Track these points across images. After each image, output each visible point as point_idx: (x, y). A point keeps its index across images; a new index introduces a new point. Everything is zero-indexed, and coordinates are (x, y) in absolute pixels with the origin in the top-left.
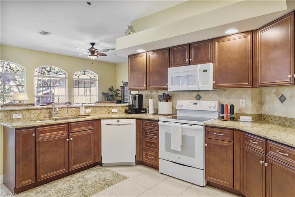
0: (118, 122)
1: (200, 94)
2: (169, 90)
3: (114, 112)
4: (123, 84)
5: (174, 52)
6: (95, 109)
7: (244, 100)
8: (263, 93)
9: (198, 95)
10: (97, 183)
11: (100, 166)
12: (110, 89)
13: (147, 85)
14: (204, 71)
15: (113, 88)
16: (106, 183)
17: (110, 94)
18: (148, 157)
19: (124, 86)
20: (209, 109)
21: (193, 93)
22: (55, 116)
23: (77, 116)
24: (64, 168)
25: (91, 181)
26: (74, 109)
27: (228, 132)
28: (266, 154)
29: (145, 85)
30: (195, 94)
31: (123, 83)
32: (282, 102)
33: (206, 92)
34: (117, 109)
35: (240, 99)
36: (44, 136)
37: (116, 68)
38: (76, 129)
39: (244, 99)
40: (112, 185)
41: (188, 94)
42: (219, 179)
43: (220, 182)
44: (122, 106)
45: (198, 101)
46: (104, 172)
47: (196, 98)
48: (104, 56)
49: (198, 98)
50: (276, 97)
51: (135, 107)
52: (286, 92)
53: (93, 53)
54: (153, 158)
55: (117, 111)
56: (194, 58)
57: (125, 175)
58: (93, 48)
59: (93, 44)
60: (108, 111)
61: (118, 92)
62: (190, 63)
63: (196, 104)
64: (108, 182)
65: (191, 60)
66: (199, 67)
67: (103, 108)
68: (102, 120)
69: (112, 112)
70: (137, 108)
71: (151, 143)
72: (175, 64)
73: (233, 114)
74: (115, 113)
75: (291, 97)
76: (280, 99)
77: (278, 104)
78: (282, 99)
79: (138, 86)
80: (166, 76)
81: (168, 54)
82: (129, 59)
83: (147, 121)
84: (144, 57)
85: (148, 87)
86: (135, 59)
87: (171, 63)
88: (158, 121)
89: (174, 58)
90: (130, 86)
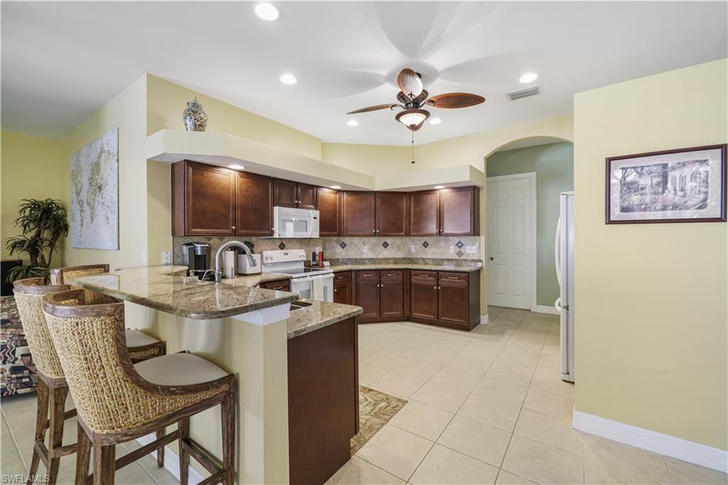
1: (285, 243)
5: (279, 186)
9: (282, 243)
13: (236, 228)
14: (314, 218)
20: (299, 259)
21: (276, 241)
28: (380, 280)
29: (234, 227)
30: (279, 243)
41: (271, 242)
45: (284, 250)
47: (280, 246)
49: (282, 246)
50: (336, 244)
52: (346, 240)
56: (301, 200)
62: (297, 206)
63: (287, 254)
65: (299, 202)
72: (280, 202)
75: (351, 243)
76: (341, 245)
77: (339, 249)
78: (343, 245)
79: (215, 228)
80: (269, 216)
81: (272, 186)
82: (190, 170)
83: (272, 284)
84: (230, 177)
85: (237, 231)
86: (205, 173)
87: (276, 200)
88: (289, 279)
89: (279, 194)
90: (193, 227)
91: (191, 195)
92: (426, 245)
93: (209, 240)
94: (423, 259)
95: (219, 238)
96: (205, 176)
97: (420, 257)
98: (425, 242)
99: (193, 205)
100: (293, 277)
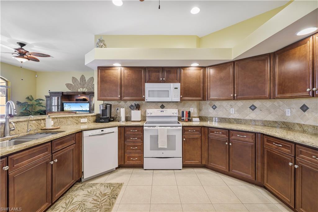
0: (102, 132)
1: (164, 104)
2: (146, 101)
3: (83, 123)
4: (50, 94)
5: (149, 71)
6: (60, 121)
7: (193, 109)
8: (200, 104)
9: (162, 105)
10: (99, 201)
11: (79, 182)
12: (28, 98)
13: (121, 96)
14: (175, 88)
15: (32, 97)
16: (109, 196)
17: (29, 104)
18: (131, 159)
19: (51, 96)
20: (172, 115)
21: (158, 103)
22: (10, 135)
23: (40, 131)
24: (47, 202)
25: (89, 203)
26: (34, 122)
27: (199, 129)
28: (229, 138)
29: (119, 96)
30: (160, 104)
31: (49, 92)
32: (214, 109)
33: (169, 103)
34: (86, 119)
35: (190, 108)
36: (21, 166)
37: (36, 76)
38: (60, 147)
39: (192, 107)
40: (117, 196)
41: (154, 104)
42: (192, 160)
43: (193, 162)
44: (92, 116)
45: (163, 109)
46: (92, 187)
47: (161, 107)
48: (35, 61)
49: (163, 107)
50: (210, 106)
51: (107, 116)
52: (217, 103)
53: (22, 54)
54: (137, 159)
55: (86, 121)
56: (166, 78)
57: (119, 182)
58: (21, 49)
59: (22, 45)
60: (76, 122)
61: (41, 102)
62: (163, 82)
63: (163, 111)
64: (110, 196)
65: (164, 79)
66: (172, 85)
67: (71, 119)
68: (84, 132)
69: (81, 122)
70: (109, 117)
71: (134, 146)
72: (150, 80)
73: (190, 117)
74: (85, 123)
75: (220, 106)
76: (212, 107)
77: (211, 110)
78: (214, 107)
79: (110, 97)
80: (142, 89)
81: (144, 72)
82: (99, 71)
83: (129, 128)
84: (118, 71)
85: (122, 98)
86: (107, 71)
87: (147, 79)
88: (143, 126)
89: (149, 76)
90: (100, 97)
91: (99, 82)
92: (304, 108)
93: (120, 103)
94: (300, 125)
95: (124, 102)
96: (106, 72)
97: (296, 121)
98: (304, 106)
99: (101, 86)
100: (144, 126)
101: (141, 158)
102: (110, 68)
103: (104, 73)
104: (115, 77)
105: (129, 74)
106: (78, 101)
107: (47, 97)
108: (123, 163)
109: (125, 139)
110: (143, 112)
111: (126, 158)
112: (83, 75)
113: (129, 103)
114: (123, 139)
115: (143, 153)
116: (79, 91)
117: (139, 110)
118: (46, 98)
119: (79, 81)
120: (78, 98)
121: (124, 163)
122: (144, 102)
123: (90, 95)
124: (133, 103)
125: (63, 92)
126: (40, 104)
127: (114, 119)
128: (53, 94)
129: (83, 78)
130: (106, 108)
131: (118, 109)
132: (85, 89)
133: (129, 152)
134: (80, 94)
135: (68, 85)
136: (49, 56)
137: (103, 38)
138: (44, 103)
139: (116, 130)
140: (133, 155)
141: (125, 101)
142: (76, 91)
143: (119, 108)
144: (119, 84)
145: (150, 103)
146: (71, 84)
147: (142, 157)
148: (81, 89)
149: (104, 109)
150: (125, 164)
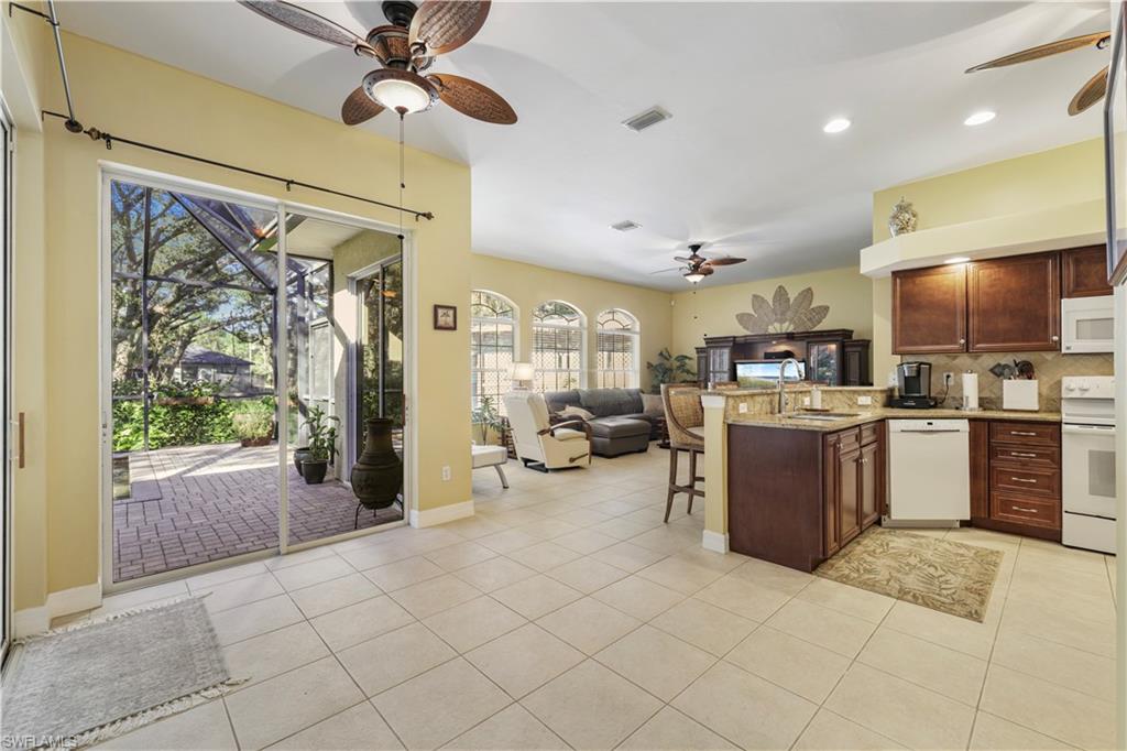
0: (931, 426)
2: (1063, 351)
3: (864, 405)
4: (706, 343)
12: (661, 354)
13: (967, 341)
17: (664, 365)
18: (1015, 508)
19: (708, 347)
29: (963, 341)
31: (705, 339)
34: (870, 398)
44: (881, 391)
51: (920, 393)
53: (696, 267)
54: (1034, 511)
55: (869, 403)
58: (695, 256)
59: (695, 248)
60: (849, 402)
69: (859, 403)
70: (926, 396)
71: (1026, 476)
72: (1082, 289)
74: (866, 406)
80: (1046, 318)
81: (1054, 267)
82: (898, 281)
83: (1007, 424)
84: (959, 273)
85: (971, 346)
86: (918, 280)
87: (1069, 286)
88: (1059, 424)
89: (1077, 276)
90: (901, 345)
91: (898, 309)
93: (954, 360)
95: (975, 357)
96: (917, 282)
99: (901, 320)
100: (1064, 421)
101: (1054, 510)
102: (932, 271)
103: (911, 286)
104: (946, 293)
105: (995, 280)
106: (771, 357)
107: (699, 350)
108: (983, 515)
109: (992, 453)
110: (1047, 386)
111: (996, 503)
112: (780, 287)
113: (989, 361)
114: (984, 451)
115: (1061, 499)
116: (771, 330)
117: (1030, 378)
118: (698, 352)
119: (771, 303)
120: (771, 350)
121: (989, 515)
122: (1049, 356)
123: (810, 340)
124: (1007, 359)
125: (735, 337)
126: (682, 367)
127: (936, 403)
128: (714, 343)
129: (781, 293)
130: (919, 371)
131: (948, 377)
132: (787, 324)
133: (1004, 488)
134: (774, 339)
135: (742, 318)
136: (745, 260)
137: (907, 200)
138: (693, 365)
139: (964, 425)
140: (1020, 498)
141: (977, 354)
142: (763, 332)
143: (952, 374)
144: (959, 309)
145: (1077, 357)
146: (749, 314)
147: (1057, 509)
148: (777, 325)
149: (914, 374)
150: (992, 518)
